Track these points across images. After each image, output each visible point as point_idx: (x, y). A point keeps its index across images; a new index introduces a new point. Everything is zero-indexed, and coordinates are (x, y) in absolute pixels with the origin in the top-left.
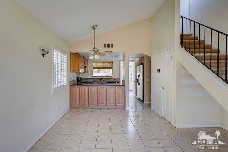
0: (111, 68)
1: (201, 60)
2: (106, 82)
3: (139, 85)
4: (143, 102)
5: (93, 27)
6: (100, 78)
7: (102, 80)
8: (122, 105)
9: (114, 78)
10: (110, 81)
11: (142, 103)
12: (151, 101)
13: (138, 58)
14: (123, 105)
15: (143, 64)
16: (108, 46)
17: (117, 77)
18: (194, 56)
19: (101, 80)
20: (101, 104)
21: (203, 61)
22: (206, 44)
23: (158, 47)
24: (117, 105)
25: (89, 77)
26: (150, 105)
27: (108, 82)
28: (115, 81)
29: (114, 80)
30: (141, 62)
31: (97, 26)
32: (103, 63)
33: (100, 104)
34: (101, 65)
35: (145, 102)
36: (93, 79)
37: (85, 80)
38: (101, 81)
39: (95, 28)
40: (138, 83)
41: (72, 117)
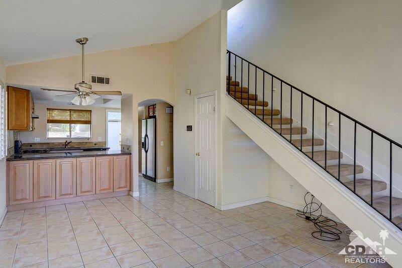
0: (88, 122)
1: (259, 115)
2: (79, 149)
3: (146, 152)
4: (155, 181)
5: (79, 41)
6: (64, 141)
7: (69, 147)
8: (126, 189)
9: (94, 140)
10: (87, 147)
11: (154, 183)
12: (173, 177)
13: (144, 107)
14: (128, 189)
15: (154, 117)
16: (101, 80)
17: (100, 139)
18: (248, 109)
19: (66, 145)
20: (85, 192)
21: (261, 117)
22: (250, 93)
23: (189, 91)
24: (117, 190)
25: (37, 140)
26: (171, 184)
27: (85, 150)
28: (97, 147)
29: (95, 144)
30: (149, 114)
31: (87, 40)
32: (70, 112)
33: (82, 192)
34: (66, 116)
35: (159, 181)
36: (48, 143)
37: (27, 146)
38: (67, 148)
39: (83, 42)
40: (145, 149)
41: (25, 227)
